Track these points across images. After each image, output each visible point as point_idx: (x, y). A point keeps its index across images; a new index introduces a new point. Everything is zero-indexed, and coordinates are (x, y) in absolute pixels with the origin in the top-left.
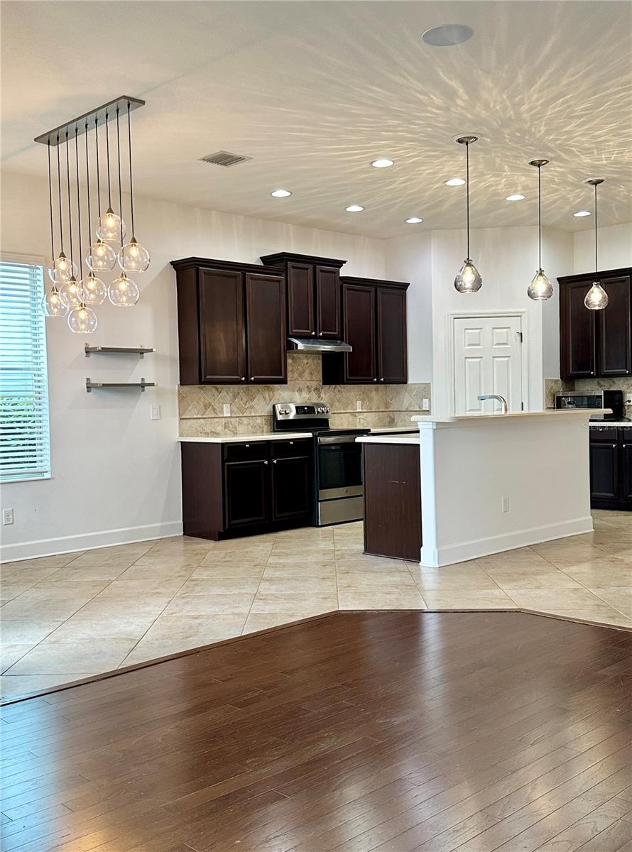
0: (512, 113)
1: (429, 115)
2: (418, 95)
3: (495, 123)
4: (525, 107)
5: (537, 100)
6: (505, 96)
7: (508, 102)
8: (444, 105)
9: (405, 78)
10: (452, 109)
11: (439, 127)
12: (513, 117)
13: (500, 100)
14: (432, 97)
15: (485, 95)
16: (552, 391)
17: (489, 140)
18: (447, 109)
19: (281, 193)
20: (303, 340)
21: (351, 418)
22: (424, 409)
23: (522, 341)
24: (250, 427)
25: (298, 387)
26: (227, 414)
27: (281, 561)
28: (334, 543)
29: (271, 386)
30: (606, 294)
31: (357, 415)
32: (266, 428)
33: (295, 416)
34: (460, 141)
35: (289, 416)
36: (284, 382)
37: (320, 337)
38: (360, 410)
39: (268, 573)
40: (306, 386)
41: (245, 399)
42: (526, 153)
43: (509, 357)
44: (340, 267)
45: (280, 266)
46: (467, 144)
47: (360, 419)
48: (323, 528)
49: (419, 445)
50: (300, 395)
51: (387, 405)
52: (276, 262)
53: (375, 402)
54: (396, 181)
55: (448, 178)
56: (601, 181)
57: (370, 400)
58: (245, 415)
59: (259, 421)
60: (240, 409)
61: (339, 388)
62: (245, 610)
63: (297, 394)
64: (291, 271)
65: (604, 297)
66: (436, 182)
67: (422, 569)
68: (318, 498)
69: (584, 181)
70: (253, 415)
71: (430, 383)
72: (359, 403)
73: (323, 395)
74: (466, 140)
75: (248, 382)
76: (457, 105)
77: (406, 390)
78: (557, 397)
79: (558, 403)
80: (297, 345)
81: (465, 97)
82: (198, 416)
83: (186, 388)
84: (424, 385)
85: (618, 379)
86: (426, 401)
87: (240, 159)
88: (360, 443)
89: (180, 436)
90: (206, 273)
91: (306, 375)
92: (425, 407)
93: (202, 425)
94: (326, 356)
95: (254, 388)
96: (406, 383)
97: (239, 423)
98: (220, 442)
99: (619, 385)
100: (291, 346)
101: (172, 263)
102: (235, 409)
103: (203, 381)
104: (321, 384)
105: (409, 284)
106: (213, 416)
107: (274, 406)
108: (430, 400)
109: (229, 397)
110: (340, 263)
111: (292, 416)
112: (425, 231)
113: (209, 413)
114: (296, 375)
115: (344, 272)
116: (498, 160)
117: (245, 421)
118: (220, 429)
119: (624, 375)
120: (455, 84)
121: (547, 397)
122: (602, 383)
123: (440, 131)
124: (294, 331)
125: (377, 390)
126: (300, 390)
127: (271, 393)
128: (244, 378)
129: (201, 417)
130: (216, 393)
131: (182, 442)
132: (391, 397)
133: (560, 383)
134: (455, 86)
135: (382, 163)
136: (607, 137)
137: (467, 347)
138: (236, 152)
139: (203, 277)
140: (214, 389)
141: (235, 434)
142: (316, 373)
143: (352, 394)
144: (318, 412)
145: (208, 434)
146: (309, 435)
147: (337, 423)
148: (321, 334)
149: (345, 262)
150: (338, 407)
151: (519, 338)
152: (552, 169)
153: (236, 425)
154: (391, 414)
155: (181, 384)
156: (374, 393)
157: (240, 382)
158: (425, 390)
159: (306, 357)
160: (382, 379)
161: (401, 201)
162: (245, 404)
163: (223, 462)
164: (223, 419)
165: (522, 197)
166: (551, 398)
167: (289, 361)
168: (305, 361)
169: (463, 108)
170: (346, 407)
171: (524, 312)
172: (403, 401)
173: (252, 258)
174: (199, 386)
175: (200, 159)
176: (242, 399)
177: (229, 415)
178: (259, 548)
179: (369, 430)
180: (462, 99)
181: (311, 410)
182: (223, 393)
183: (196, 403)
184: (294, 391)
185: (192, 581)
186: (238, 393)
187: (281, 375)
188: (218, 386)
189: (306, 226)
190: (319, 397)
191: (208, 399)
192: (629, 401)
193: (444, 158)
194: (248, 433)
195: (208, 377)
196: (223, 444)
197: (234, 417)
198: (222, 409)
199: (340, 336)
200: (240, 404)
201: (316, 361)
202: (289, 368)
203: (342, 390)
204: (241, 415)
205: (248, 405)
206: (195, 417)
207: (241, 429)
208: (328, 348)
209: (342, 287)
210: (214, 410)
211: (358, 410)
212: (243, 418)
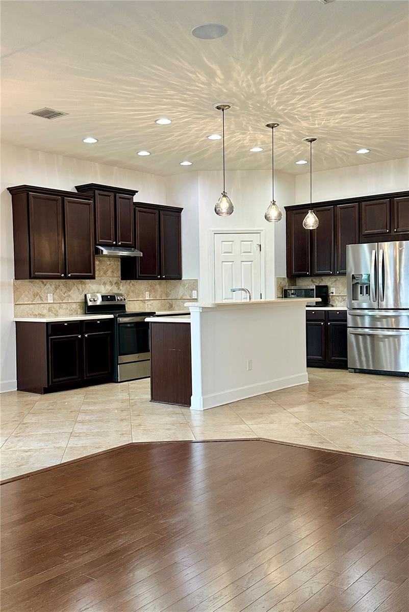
0: (254, 89)
1: (196, 88)
2: (189, 74)
3: (242, 96)
4: (263, 86)
5: (272, 80)
6: (249, 77)
7: (251, 82)
8: (206, 82)
9: (179, 61)
10: (212, 84)
11: (203, 97)
12: (255, 93)
13: (246, 80)
14: (199, 75)
15: (235, 75)
16: (281, 286)
17: (238, 108)
18: (209, 85)
19: (90, 140)
20: (107, 247)
21: (142, 304)
22: (193, 298)
23: (260, 250)
24: (68, 311)
25: (103, 281)
26: (50, 300)
27: (90, 408)
28: (129, 394)
29: (83, 280)
30: (317, 219)
31: (146, 302)
32: (79, 311)
33: (101, 302)
34: (218, 108)
35: (96, 303)
36: (93, 277)
37: (120, 246)
38: (148, 299)
39: (81, 417)
40: (109, 281)
41: (64, 290)
42: (263, 118)
43: (252, 261)
44: (133, 195)
45: (90, 193)
46: (223, 110)
47: (148, 305)
48: (121, 384)
49: (190, 323)
50: (105, 287)
51: (167, 295)
52: (87, 191)
53: (159, 293)
54: (173, 135)
55: (210, 134)
56: (315, 140)
57: (156, 291)
58: (64, 301)
59: (74, 306)
60: (61, 298)
61: (133, 283)
62: (63, 444)
63: (102, 286)
64: (98, 197)
65: (316, 221)
66: (202, 137)
67: (192, 411)
68: (118, 362)
69: (303, 139)
70: (70, 301)
71: (197, 280)
72: (147, 293)
73: (121, 288)
74: (222, 107)
75: (66, 278)
76: (216, 82)
77: (180, 284)
78: (285, 290)
79: (285, 294)
80: (102, 251)
81: (222, 77)
82: (29, 303)
83: (18, 281)
84: (194, 281)
85: (325, 277)
86: (194, 292)
87: (59, 114)
88: (148, 322)
89: (15, 317)
90: (35, 197)
91: (109, 273)
92: (194, 296)
93: (32, 309)
94: (123, 259)
95: (70, 282)
96: (181, 279)
97: (60, 308)
98: (45, 321)
99: (325, 281)
100: (98, 252)
101: (8, 189)
102: (56, 297)
103: (32, 277)
104: (120, 279)
105: (183, 209)
106: (40, 302)
107: (85, 295)
108: (197, 291)
109: (52, 288)
110: (133, 193)
111: (99, 302)
112: (193, 172)
113: (37, 300)
114: (102, 273)
115: (136, 199)
116: (244, 123)
117: (64, 306)
118: (45, 312)
119: (329, 275)
120: (215, 67)
121: (277, 289)
122: (314, 280)
123: (204, 100)
124: (100, 241)
125: (160, 284)
126: (105, 284)
127: (84, 286)
128: (63, 275)
129: (31, 303)
130: (42, 286)
131: (16, 322)
132: (170, 289)
133: (286, 280)
134: (215, 68)
135: (163, 121)
136: (319, 109)
137: (223, 254)
138: (57, 109)
139: (32, 201)
140: (41, 283)
141: (57, 315)
142: (116, 272)
143: (142, 287)
144: (118, 300)
145: (36, 315)
146: (111, 316)
147: (131, 308)
148: (120, 243)
149: (137, 192)
150: (132, 296)
151: (259, 248)
152: (282, 130)
153: (58, 309)
154: (170, 301)
155: (15, 279)
156: (158, 286)
157: (60, 278)
158: (194, 284)
159: (109, 260)
160: (164, 276)
161: (177, 150)
162: (64, 294)
163: (48, 336)
164: (48, 305)
165: (261, 150)
166: (280, 290)
167: (97, 263)
168: (108, 263)
169: (220, 84)
170: (138, 295)
171: (262, 230)
172: (178, 292)
173: (70, 187)
174: (29, 280)
175: (30, 113)
176: (62, 290)
177: (52, 302)
178: (74, 399)
179: (155, 313)
180: (219, 78)
181: (113, 298)
182: (48, 286)
183: (27, 293)
184: (100, 284)
185: (24, 424)
186: (59, 286)
187: (91, 273)
188: (43, 280)
189: (109, 165)
190: (118, 289)
191: (36, 290)
192: (333, 293)
193: (208, 120)
194: (66, 315)
195: (36, 273)
196: (47, 323)
197: (56, 303)
198: (47, 297)
199: (133, 246)
200: (60, 294)
201: (116, 263)
202: (97, 268)
203: (135, 284)
204: (61, 302)
205: (66, 295)
206: (26, 303)
207: (61, 312)
208: (125, 253)
209: (135, 209)
210: (41, 298)
211: (147, 299)
212: (62, 304)
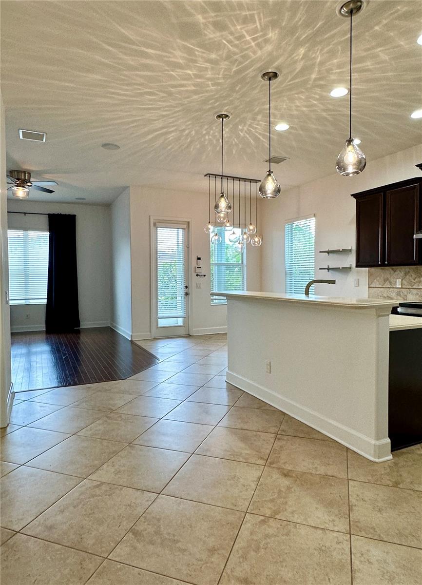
24: (417, 296)
26: (398, 285)
58: (414, 287)
60: (410, 283)
93: (383, 291)
97: (409, 293)
102: (405, 283)
106: (389, 287)
109: (402, 274)
113: (387, 285)
118: (393, 295)
129: (382, 286)
130: (392, 272)
140: (391, 269)
141: (405, 300)
153: (406, 294)
162: (414, 280)
164: (396, 289)
176: (412, 276)
177: (400, 287)
182: (398, 272)
183: (379, 278)
186: (409, 272)
188: (394, 267)
197: (404, 288)
198: (396, 282)
200: (410, 279)
204: (410, 287)
206: (377, 286)
210: (390, 283)
212: (412, 290)
